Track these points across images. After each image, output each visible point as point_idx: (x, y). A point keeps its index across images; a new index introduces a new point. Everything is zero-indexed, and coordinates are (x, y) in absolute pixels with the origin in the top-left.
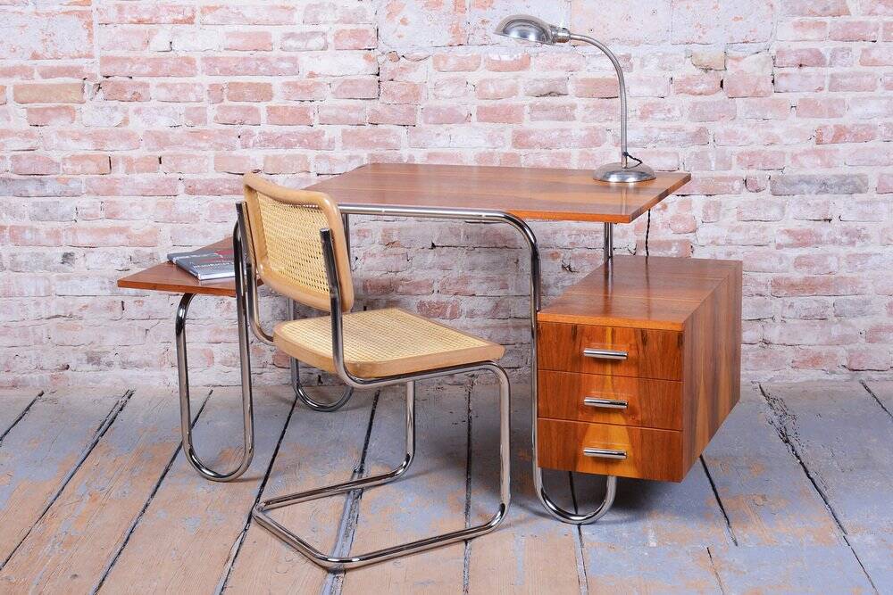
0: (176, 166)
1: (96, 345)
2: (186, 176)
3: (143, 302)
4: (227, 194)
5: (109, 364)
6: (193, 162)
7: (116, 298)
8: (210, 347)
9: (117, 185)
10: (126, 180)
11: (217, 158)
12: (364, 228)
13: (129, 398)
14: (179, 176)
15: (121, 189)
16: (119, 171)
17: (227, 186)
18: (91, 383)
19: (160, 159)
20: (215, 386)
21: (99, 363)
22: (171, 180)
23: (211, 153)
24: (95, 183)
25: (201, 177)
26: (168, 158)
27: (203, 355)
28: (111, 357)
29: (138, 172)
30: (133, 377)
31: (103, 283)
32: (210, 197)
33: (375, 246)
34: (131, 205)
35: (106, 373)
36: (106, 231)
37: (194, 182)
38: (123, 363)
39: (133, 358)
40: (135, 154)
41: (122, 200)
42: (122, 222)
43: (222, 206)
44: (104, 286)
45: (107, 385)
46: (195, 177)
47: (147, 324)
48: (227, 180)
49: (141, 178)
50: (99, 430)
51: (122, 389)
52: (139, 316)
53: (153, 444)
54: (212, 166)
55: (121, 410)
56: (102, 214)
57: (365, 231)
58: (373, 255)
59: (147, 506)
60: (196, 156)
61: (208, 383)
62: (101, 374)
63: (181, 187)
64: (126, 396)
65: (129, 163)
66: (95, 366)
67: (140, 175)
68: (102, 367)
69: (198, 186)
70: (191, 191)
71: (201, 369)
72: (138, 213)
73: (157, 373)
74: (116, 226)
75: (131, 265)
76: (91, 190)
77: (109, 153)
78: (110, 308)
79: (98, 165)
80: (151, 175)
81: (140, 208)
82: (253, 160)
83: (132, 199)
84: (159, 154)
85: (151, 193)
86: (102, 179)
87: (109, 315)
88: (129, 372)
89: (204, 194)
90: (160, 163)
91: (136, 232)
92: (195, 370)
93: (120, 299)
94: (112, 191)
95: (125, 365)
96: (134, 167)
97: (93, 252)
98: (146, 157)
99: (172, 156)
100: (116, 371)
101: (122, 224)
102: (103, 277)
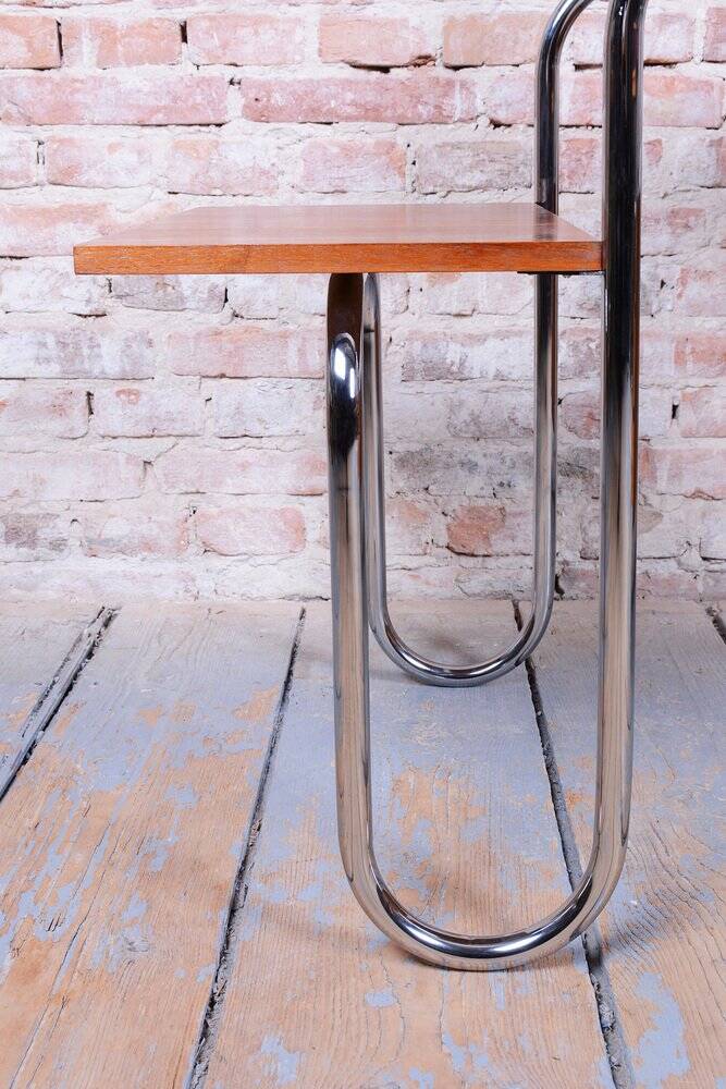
0: (225, 46)
1: (26, 501)
2: (247, 73)
3: (137, 394)
4: (349, 118)
5: (58, 545)
6: (267, 37)
7: (74, 385)
8: (294, 503)
9: (79, 97)
10: (98, 81)
11: (325, 25)
12: (686, 205)
13: (106, 625)
14: (231, 72)
15: (87, 107)
16: (83, 62)
17: (349, 96)
18: (15, 592)
19: (184, 29)
20: (306, 599)
21: (32, 542)
22: (209, 82)
23: (311, 13)
24: (24, 92)
25: (286, 75)
26: (205, 24)
27: (281, 524)
28: (62, 527)
29: (129, 63)
30: (115, 577)
31: (44, 345)
32: (308, 128)
33: (710, 251)
34: (112, 148)
35: (49, 566)
36: (50, 216)
37: (267, 88)
38: (90, 541)
39: (115, 529)
40: (120, 15)
41: (90, 140)
42: (90, 192)
43: (335, 150)
44: (44, 353)
45: (52, 595)
46: (270, 75)
47: (147, 448)
48: (347, 84)
49: (138, 80)
50: (35, 711)
51: (90, 604)
52: (128, 429)
53: (191, 757)
54: (312, 49)
55: (90, 655)
56: (39, 173)
57: (690, 212)
58: (706, 275)
59: (212, 1003)
60: (271, 21)
61: (292, 590)
62: (37, 569)
63: (235, 101)
64: (101, 621)
65: (108, 36)
66: (24, 550)
67: (134, 68)
68: (41, 551)
69: (278, 99)
70: (260, 112)
71: (275, 559)
72: (131, 171)
73: (170, 567)
74: (75, 202)
75: (109, 303)
76: (14, 110)
77: (57, 14)
78: (58, 409)
79: (30, 44)
80: (162, 70)
81: (133, 158)
82: (416, 29)
83: (112, 135)
84: (181, 14)
85: (160, 118)
86: (40, 81)
87: (56, 426)
88: (102, 565)
89: (290, 119)
90: (185, 39)
91: (122, 219)
92: (260, 560)
93: (82, 386)
94: (64, 113)
95: (93, 548)
96: (120, 48)
97: (18, 269)
98: (150, 25)
99: (211, 19)
100: (74, 563)
101: (88, 197)
102: (44, 330)
